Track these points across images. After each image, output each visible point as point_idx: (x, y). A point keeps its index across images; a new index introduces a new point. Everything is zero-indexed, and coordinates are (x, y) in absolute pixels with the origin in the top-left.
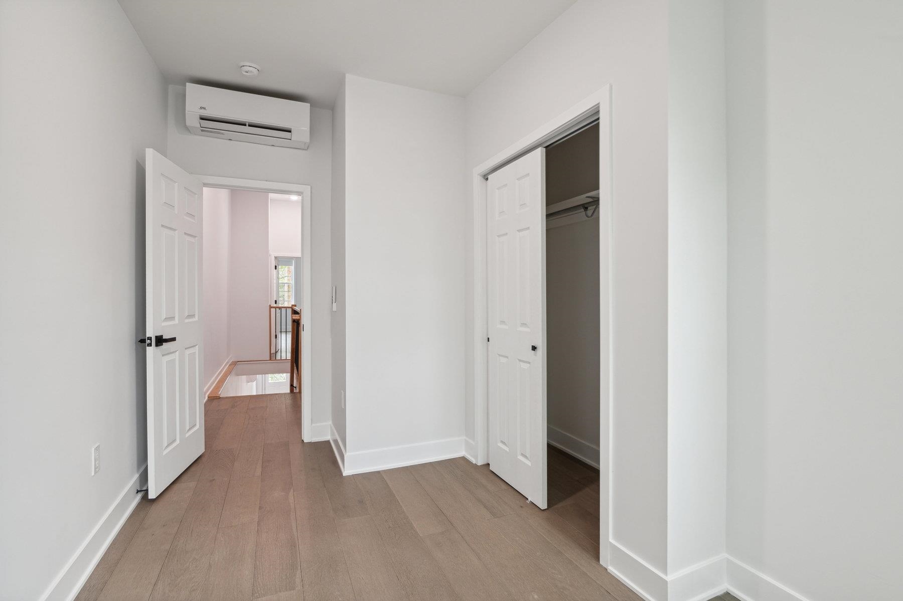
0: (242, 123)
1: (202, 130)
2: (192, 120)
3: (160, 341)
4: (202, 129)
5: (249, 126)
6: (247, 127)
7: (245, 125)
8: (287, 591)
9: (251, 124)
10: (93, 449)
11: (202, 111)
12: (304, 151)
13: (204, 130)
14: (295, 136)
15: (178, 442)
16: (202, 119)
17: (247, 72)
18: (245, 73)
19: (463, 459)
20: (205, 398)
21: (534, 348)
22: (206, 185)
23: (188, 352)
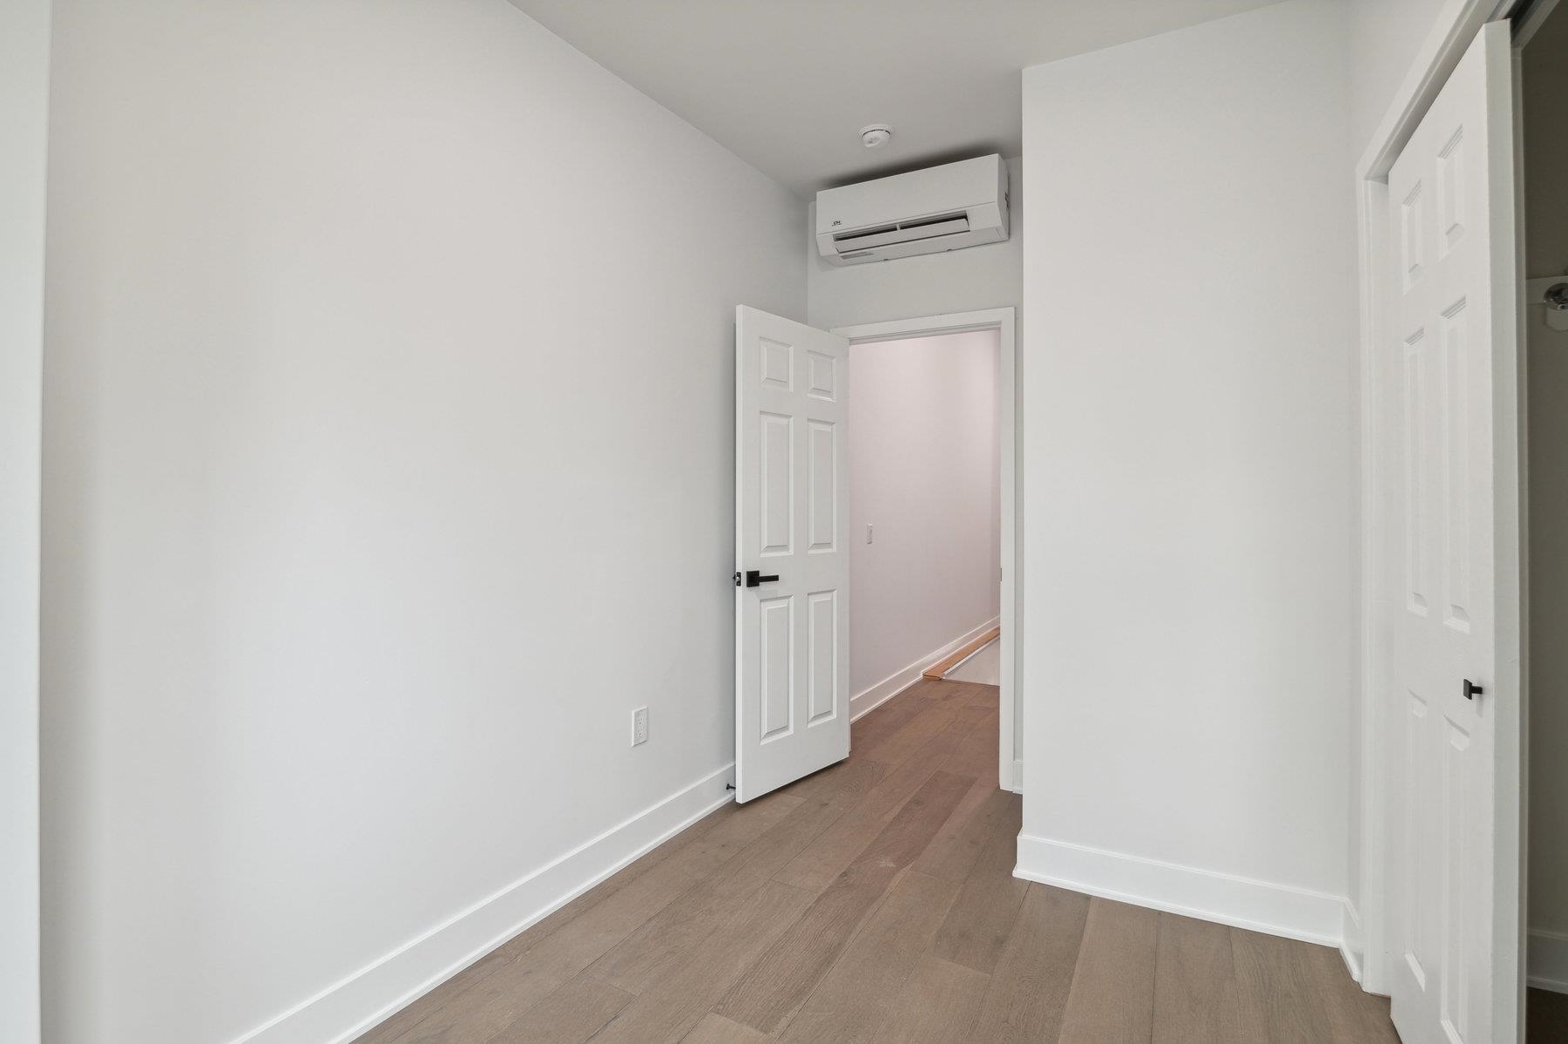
0: (889, 227)
1: (844, 257)
2: (828, 247)
3: (754, 579)
4: (842, 254)
5: (902, 228)
6: (899, 231)
7: (895, 229)
8: (756, 1027)
9: (904, 224)
10: (633, 713)
11: (838, 227)
12: (1004, 245)
13: (846, 255)
14: (975, 223)
15: (791, 731)
16: (840, 238)
17: (871, 142)
18: (870, 145)
19: (1334, 954)
20: (918, 675)
21: (1472, 690)
22: (852, 341)
23: (814, 599)
